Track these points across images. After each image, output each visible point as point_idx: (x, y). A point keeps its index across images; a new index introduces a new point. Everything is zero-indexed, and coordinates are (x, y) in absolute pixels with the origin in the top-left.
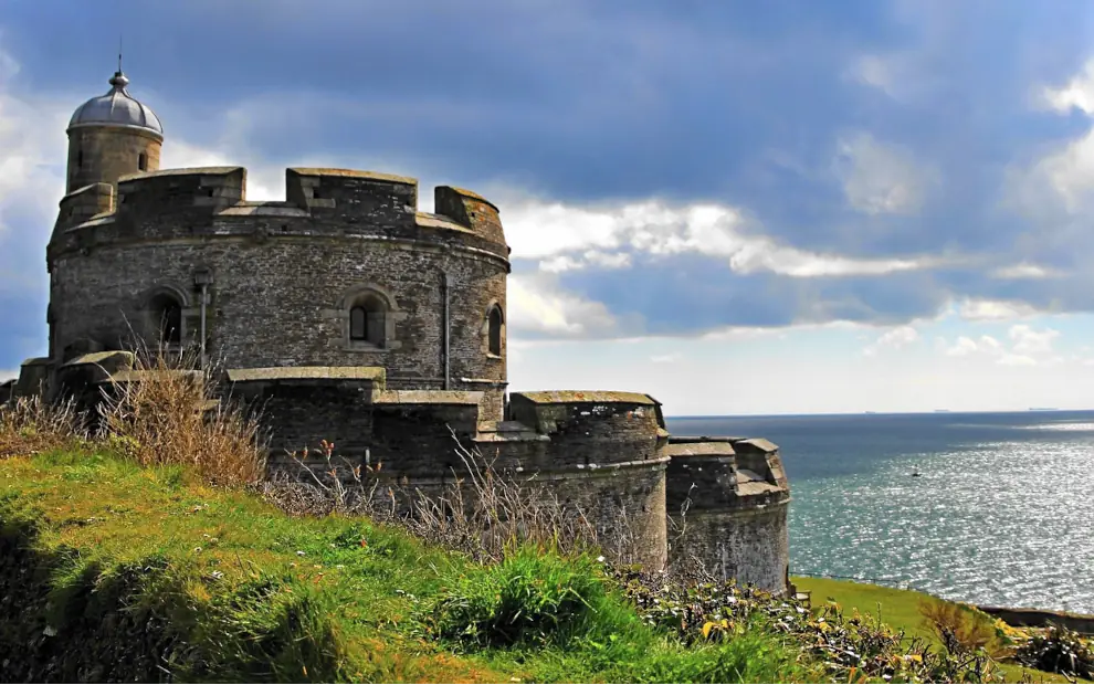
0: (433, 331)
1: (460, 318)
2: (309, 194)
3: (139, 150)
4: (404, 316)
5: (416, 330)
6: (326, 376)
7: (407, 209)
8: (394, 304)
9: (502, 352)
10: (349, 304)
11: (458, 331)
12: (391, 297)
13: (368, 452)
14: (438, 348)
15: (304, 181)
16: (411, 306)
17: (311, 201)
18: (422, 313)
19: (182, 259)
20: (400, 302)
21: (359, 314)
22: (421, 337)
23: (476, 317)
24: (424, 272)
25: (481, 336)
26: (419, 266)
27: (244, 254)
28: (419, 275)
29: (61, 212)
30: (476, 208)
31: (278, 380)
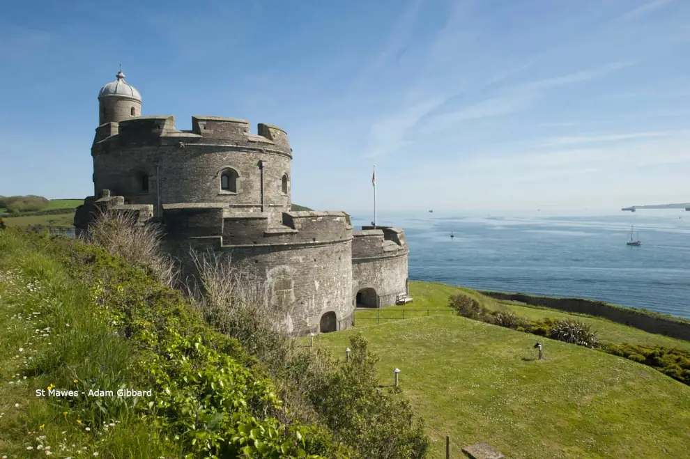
0: (257, 185)
1: (269, 179)
2: (201, 127)
3: (131, 107)
4: (244, 179)
5: (249, 184)
6: (204, 206)
7: (245, 134)
8: (240, 174)
9: (288, 192)
10: (220, 174)
11: (268, 185)
12: (238, 171)
13: (222, 238)
14: (259, 192)
15: (200, 123)
16: (248, 175)
17: (203, 130)
18: (252, 177)
19: (148, 155)
20: (242, 173)
21: (225, 178)
22: (252, 187)
23: (276, 179)
24: (252, 160)
25: (278, 186)
26: (250, 158)
27: (174, 153)
28: (251, 162)
29: (96, 134)
30: (276, 133)
31: (184, 209)
